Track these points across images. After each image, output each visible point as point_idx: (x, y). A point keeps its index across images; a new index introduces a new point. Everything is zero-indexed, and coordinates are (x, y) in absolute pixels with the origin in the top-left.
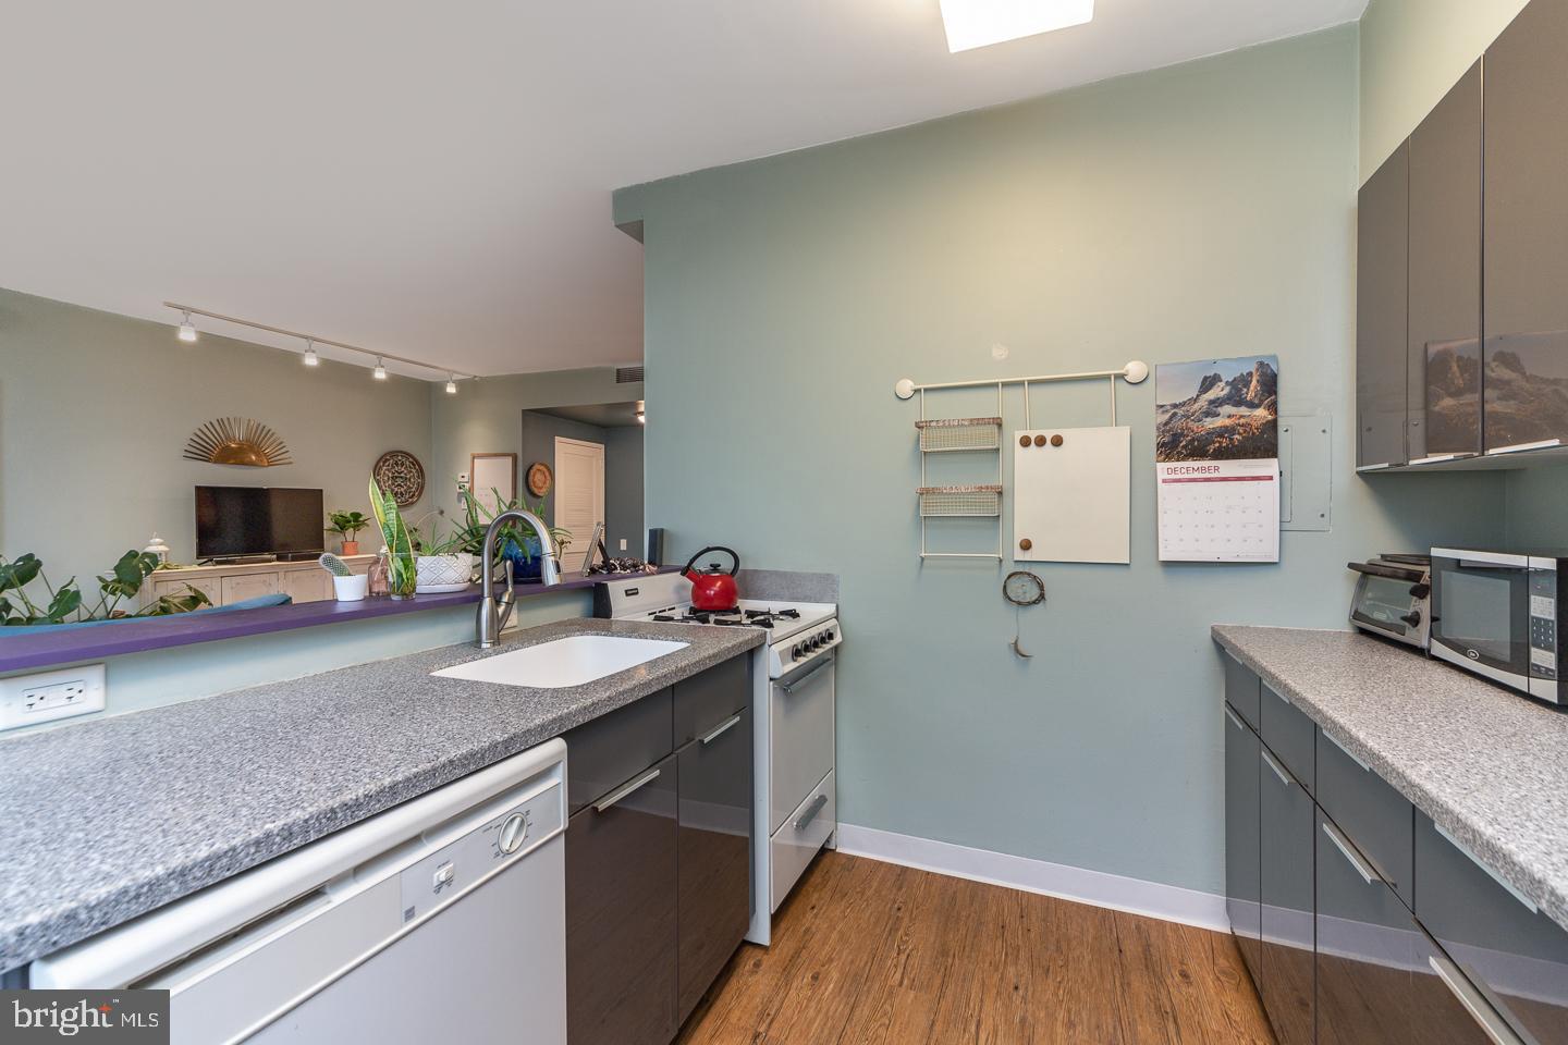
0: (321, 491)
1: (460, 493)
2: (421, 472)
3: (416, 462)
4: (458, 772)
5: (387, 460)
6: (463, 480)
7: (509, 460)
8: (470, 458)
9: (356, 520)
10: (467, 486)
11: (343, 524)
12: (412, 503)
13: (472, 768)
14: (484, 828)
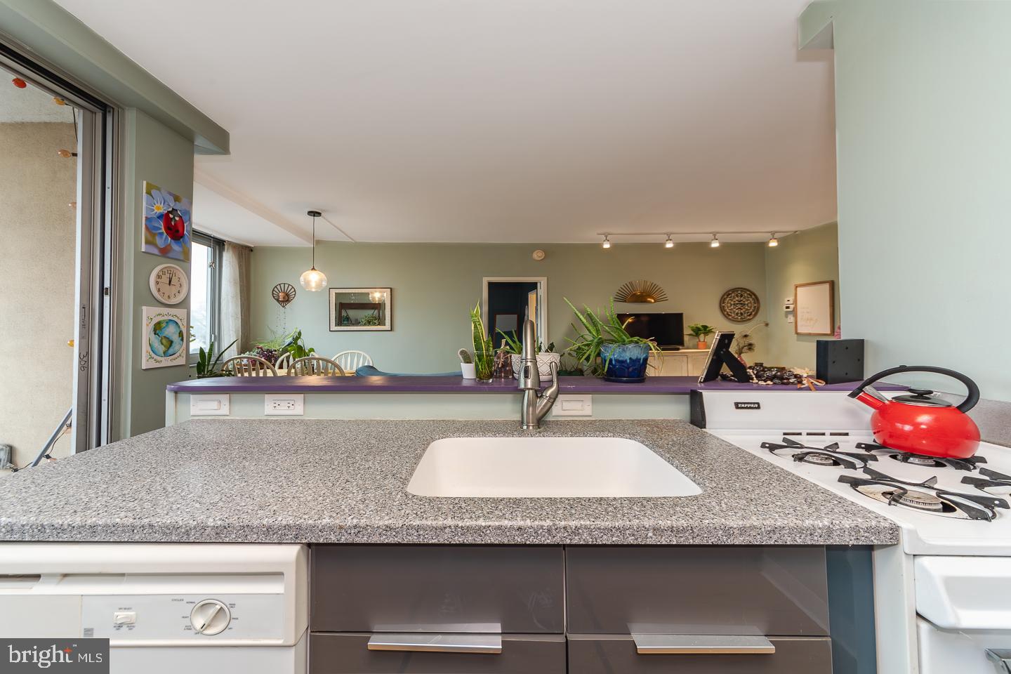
0: (682, 314)
1: (786, 312)
2: (757, 300)
3: (752, 294)
4: (157, 537)
5: (729, 294)
6: (789, 302)
7: (827, 286)
8: (793, 288)
9: (705, 330)
10: (792, 307)
11: (697, 332)
12: (749, 319)
13: (174, 538)
14: (176, 597)
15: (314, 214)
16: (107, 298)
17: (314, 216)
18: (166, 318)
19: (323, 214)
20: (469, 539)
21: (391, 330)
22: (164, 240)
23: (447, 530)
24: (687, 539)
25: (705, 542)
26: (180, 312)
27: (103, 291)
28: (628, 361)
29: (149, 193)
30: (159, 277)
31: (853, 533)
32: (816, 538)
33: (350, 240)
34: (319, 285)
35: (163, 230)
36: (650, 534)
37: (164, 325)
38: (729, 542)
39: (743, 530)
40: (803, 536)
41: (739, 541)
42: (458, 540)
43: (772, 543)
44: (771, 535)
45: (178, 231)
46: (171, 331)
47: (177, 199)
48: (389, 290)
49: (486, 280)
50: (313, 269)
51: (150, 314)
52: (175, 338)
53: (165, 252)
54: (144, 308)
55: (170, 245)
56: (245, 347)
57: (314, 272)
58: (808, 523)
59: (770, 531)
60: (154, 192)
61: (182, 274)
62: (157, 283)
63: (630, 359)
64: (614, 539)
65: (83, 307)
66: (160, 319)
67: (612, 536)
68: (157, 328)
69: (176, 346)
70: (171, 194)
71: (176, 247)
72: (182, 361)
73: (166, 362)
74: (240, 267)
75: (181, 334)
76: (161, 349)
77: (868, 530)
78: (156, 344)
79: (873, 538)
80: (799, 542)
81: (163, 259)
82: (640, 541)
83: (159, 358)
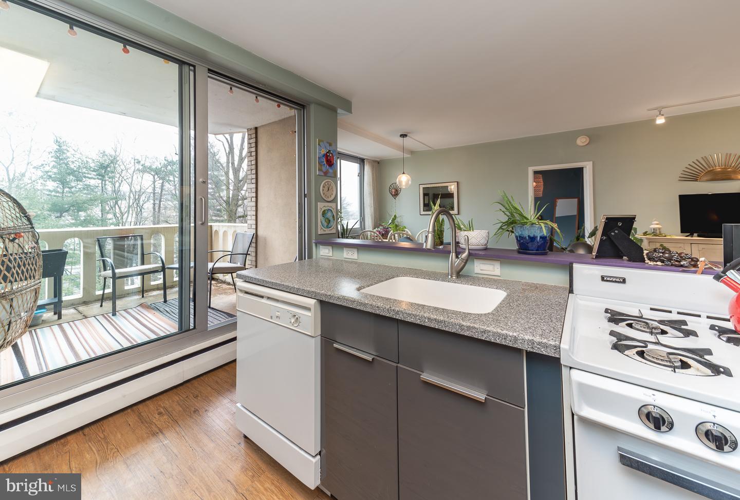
14: (291, 312)
15: (403, 136)
16: (306, 199)
17: (403, 137)
18: (327, 208)
19: (408, 135)
20: (362, 308)
21: (458, 214)
22: (326, 167)
23: (355, 303)
24: (442, 327)
25: (450, 330)
26: (333, 205)
27: (305, 196)
28: (527, 238)
29: (319, 145)
30: (324, 187)
31: (530, 344)
32: (507, 342)
33: (430, 149)
34: (407, 183)
35: (325, 163)
36: (427, 321)
37: (326, 212)
38: (462, 333)
39: (469, 328)
40: (500, 339)
41: (467, 334)
42: (358, 308)
43: (483, 339)
44: (483, 334)
45: (331, 162)
46: (329, 215)
47: (330, 145)
48: (456, 183)
49: (531, 170)
50: (404, 173)
51: (321, 206)
52: (331, 218)
53: (326, 174)
54: (319, 203)
55: (328, 170)
56: (376, 226)
57: (404, 175)
58: (504, 332)
59: (483, 332)
60: (321, 143)
61: (333, 184)
62: (323, 190)
63: (529, 236)
64: (412, 320)
65: (299, 204)
66: (325, 208)
67: (411, 318)
68: (324, 213)
69: (331, 223)
70: (328, 143)
71: (331, 171)
72: (334, 231)
73: (328, 231)
74: (373, 174)
75: (333, 216)
76: (325, 224)
77: (539, 343)
78: (324, 222)
79: (543, 350)
80: (498, 341)
81: (326, 177)
82: (422, 323)
83: (325, 229)
